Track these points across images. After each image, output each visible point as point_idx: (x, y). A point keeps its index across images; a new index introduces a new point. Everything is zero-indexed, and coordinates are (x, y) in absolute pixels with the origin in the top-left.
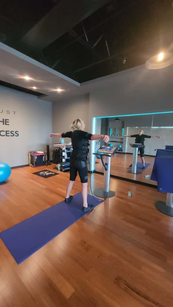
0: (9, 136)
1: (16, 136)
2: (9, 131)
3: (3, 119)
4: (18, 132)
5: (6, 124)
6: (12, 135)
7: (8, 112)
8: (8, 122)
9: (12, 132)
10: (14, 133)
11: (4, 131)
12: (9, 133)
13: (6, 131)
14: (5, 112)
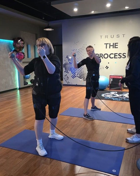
0: (117, 58)
1: (123, 58)
2: (117, 54)
3: (113, 43)
4: (125, 54)
5: (115, 48)
6: (120, 57)
7: (118, 36)
8: (117, 45)
9: (120, 55)
10: (122, 55)
11: (113, 54)
12: (117, 56)
13: (115, 54)
14: (115, 36)
